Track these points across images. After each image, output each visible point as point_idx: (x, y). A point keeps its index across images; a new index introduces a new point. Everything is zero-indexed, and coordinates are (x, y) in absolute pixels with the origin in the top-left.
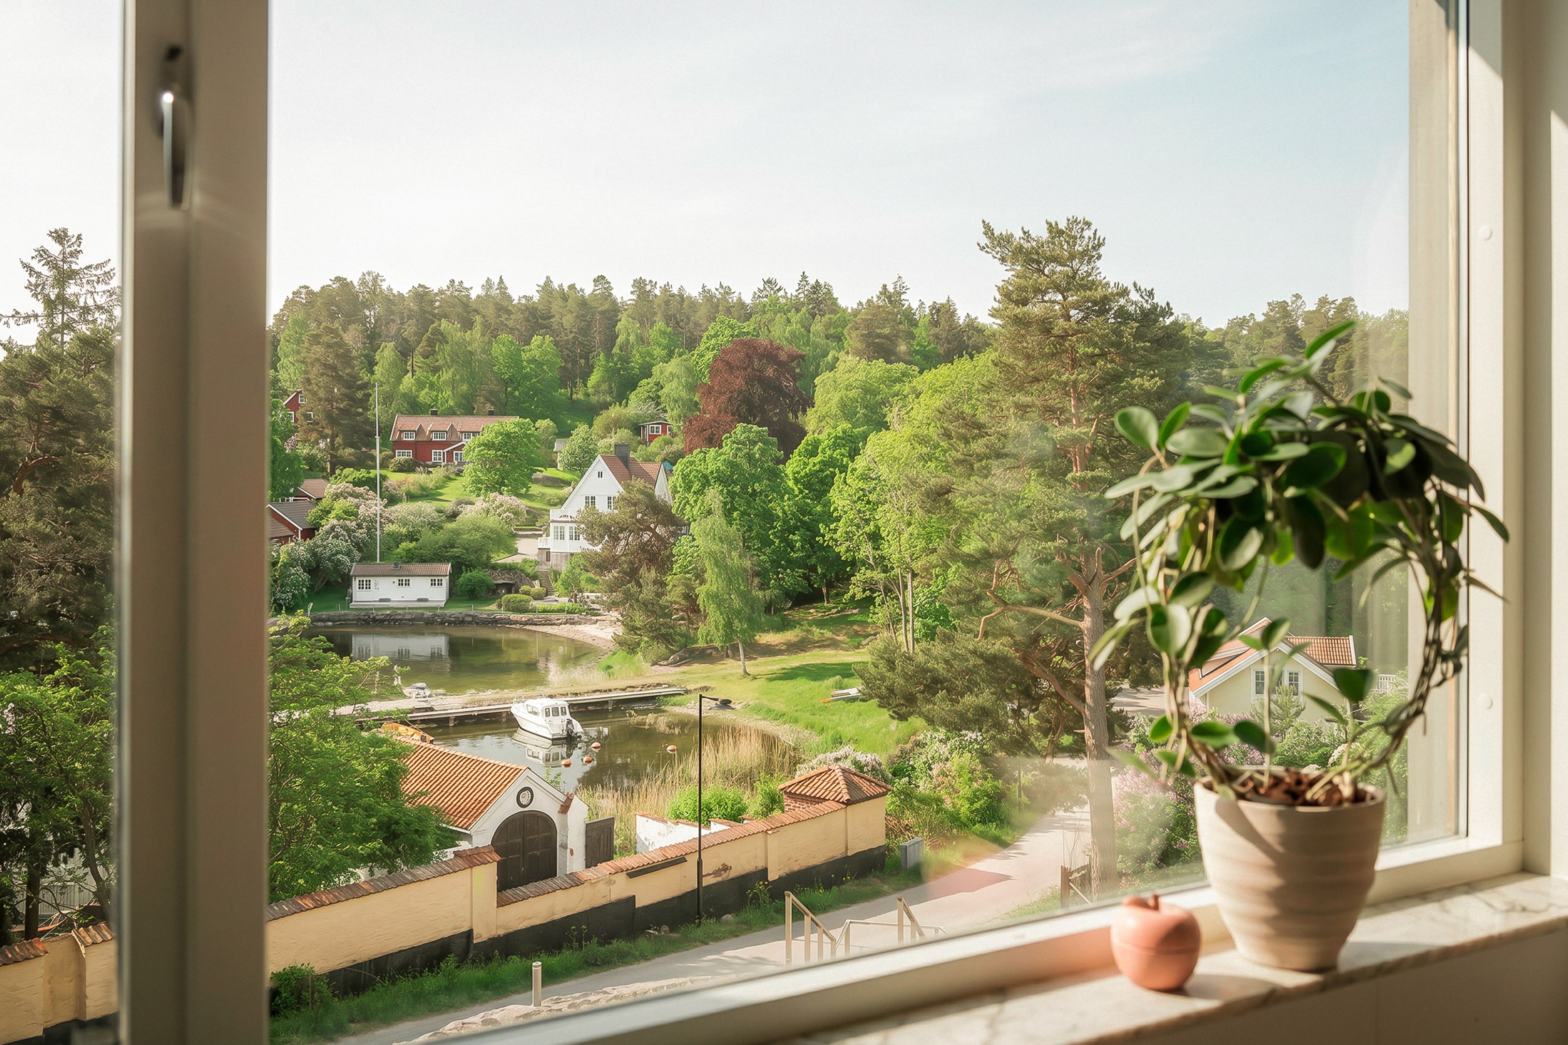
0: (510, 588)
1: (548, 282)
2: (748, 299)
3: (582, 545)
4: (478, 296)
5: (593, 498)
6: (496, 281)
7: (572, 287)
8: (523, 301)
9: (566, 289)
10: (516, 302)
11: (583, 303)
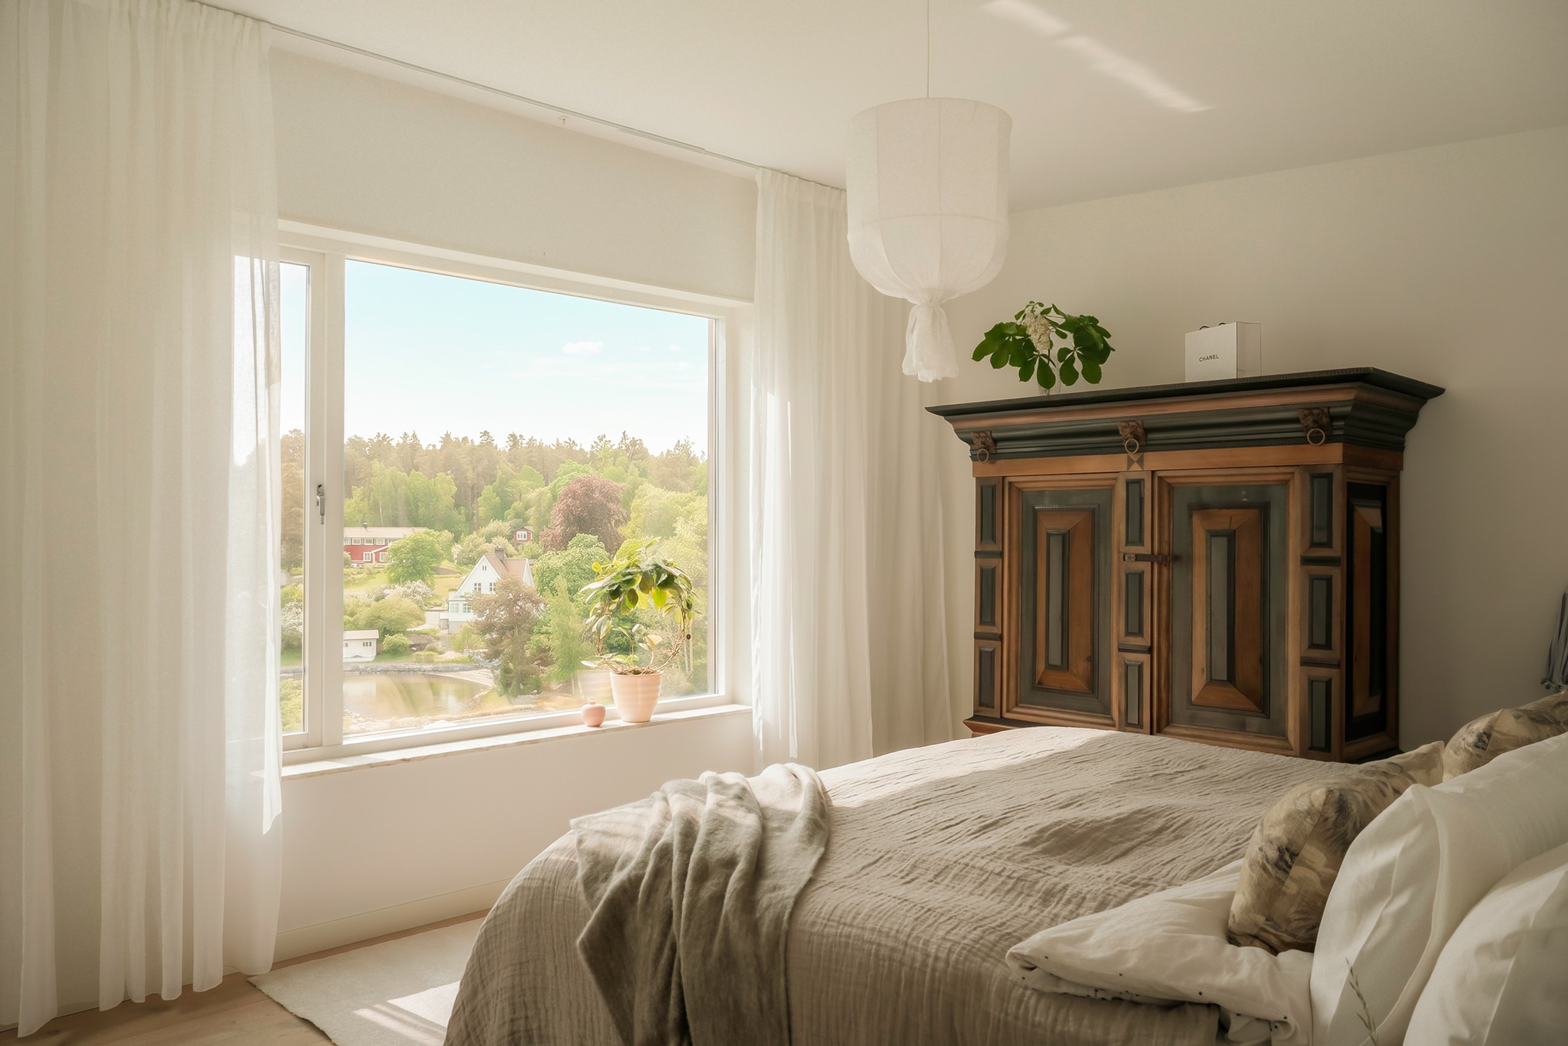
0: (420, 647)
1: (448, 435)
2: (587, 449)
3: (471, 617)
4: (398, 445)
5: (480, 585)
6: (410, 434)
7: (465, 439)
8: (431, 448)
9: (461, 441)
10: (424, 448)
11: (473, 448)
